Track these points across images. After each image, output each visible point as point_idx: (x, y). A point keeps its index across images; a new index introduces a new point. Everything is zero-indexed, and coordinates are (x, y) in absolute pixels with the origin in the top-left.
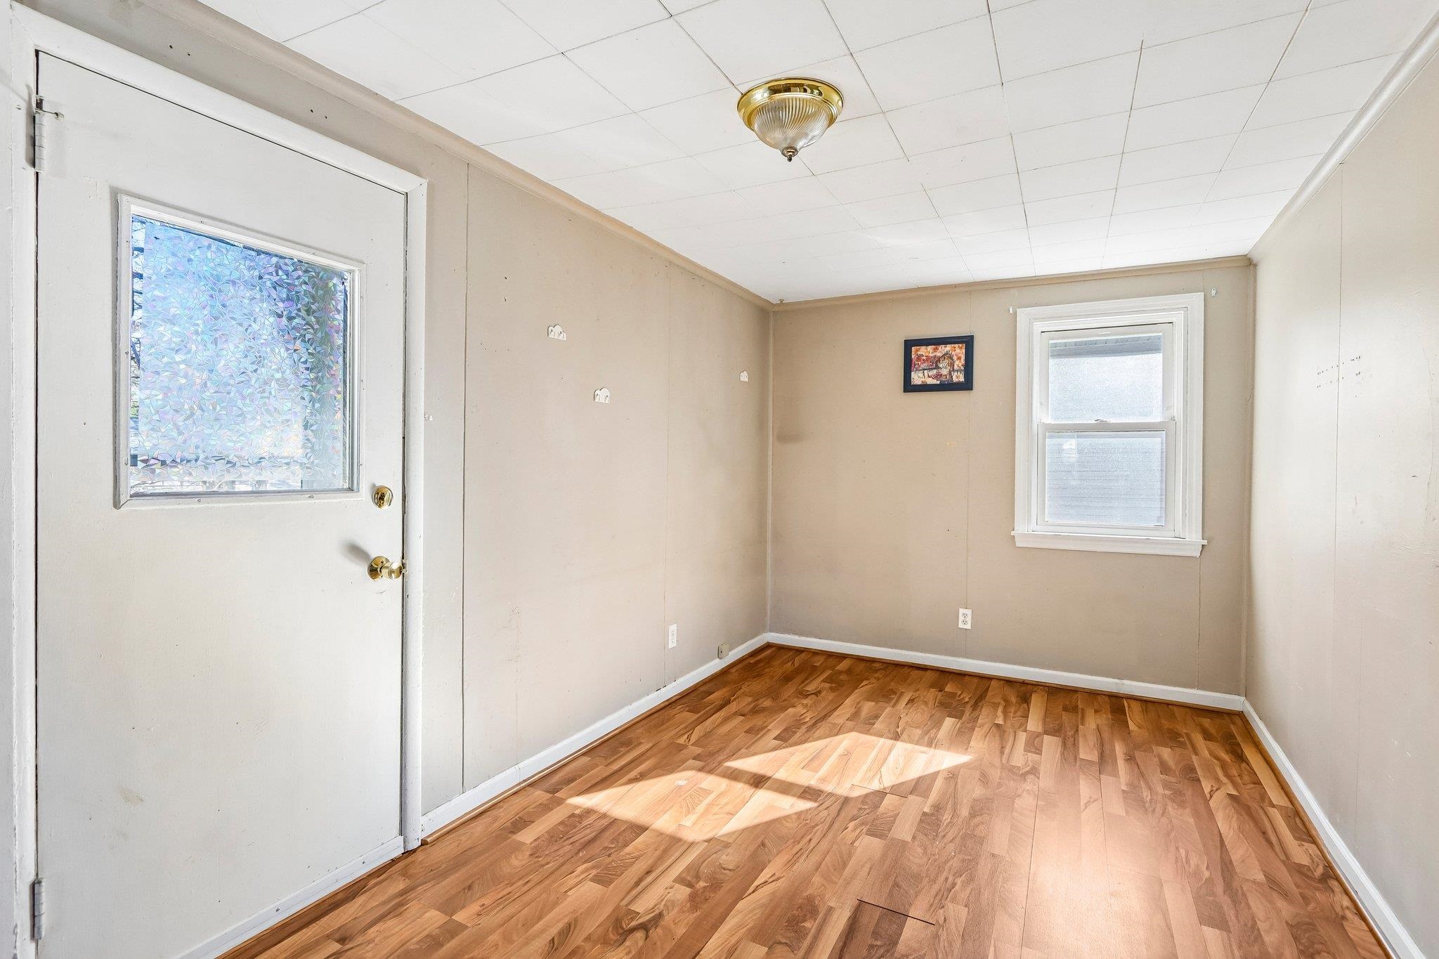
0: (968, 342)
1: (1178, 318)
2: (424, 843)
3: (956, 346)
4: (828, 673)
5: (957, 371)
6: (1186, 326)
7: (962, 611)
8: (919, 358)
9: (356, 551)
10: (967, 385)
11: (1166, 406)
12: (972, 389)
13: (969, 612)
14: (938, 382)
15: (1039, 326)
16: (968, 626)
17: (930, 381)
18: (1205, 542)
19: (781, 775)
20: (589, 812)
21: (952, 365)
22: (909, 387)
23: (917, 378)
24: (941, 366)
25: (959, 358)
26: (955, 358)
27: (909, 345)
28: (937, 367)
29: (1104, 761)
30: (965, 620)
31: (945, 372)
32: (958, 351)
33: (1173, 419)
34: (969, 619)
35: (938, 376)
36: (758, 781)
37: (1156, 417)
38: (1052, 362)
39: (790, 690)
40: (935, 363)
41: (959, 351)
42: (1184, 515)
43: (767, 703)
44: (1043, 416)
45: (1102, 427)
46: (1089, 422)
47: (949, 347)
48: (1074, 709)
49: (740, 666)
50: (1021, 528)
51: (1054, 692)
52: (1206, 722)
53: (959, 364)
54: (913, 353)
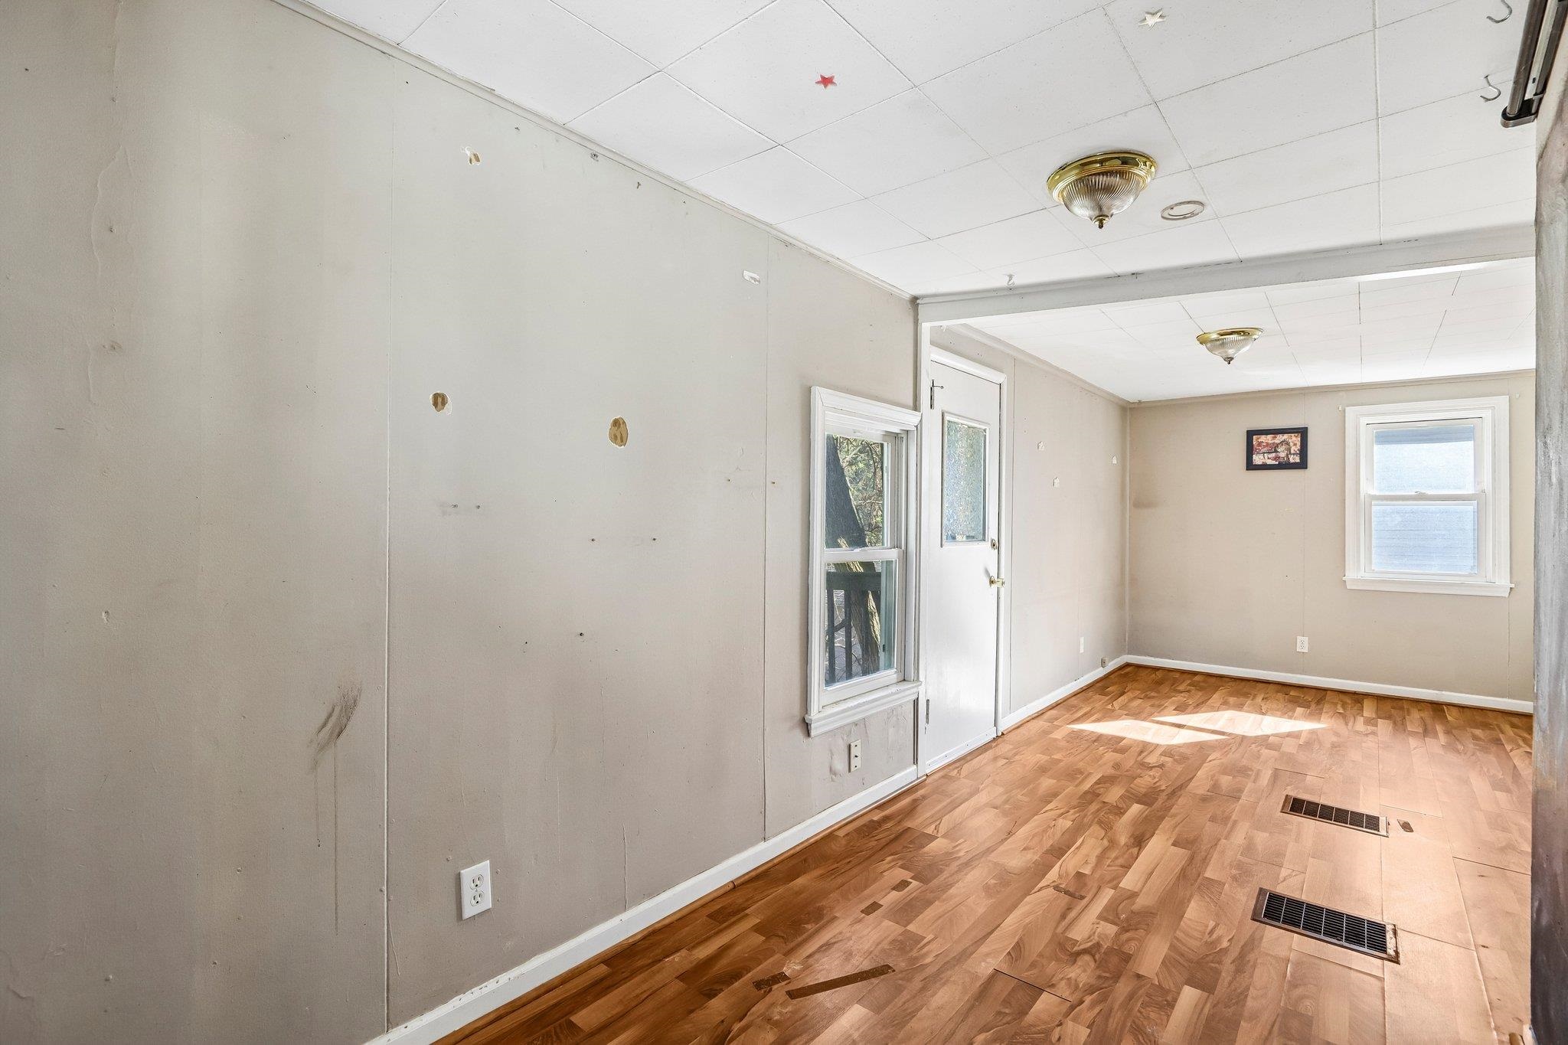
0: (1303, 433)
1: (1487, 414)
2: (1003, 734)
3: (1293, 435)
4: (1189, 682)
5: (1294, 454)
6: (1494, 421)
7: (1299, 638)
8: (1260, 444)
9: (987, 572)
10: (1303, 465)
11: (1477, 481)
12: (1306, 468)
13: (1306, 639)
14: (1277, 463)
15: (1364, 421)
16: (1306, 650)
17: (1269, 462)
18: (1513, 586)
19: (1190, 724)
20: (1082, 731)
21: (1289, 450)
22: (1250, 466)
23: (1258, 459)
24: (1279, 450)
25: (1295, 445)
26: (1291, 444)
27: (1250, 434)
28: (1276, 451)
29: (1426, 732)
30: (1303, 644)
31: (1282, 455)
32: (1294, 438)
33: (1483, 491)
34: (1306, 645)
35: (1275, 459)
36: (1180, 726)
37: (1469, 490)
38: (1376, 448)
39: (1165, 689)
40: (1274, 448)
41: (1295, 440)
42: (1494, 565)
43: (1153, 694)
44: (1368, 489)
45: (1421, 497)
46: (1410, 494)
47: (1286, 436)
48: (1402, 708)
49: (1116, 674)
50: (1351, 574)
51: (1380, 699)
52: (1515, 720)
53: (1295, 449)
54: (1254, 440)
